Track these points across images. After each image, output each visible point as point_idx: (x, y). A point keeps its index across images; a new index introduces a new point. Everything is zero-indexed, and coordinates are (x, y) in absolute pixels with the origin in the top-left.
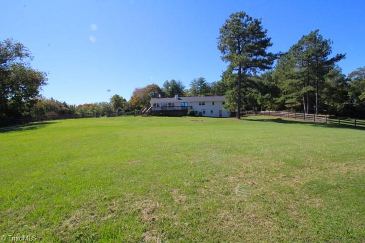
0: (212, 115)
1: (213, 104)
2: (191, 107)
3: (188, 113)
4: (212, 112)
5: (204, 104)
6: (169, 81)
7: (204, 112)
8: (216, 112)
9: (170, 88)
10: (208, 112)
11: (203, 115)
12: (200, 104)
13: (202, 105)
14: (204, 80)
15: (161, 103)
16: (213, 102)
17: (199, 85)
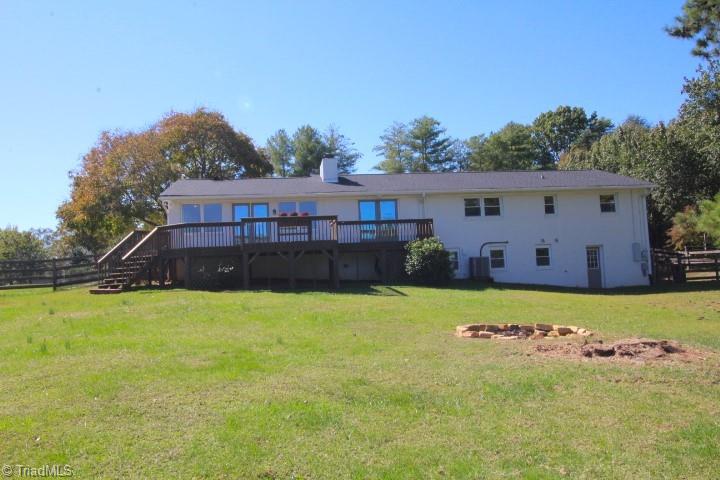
0: (543, 275)
1: (549, 210)
2: (424, 227)
3: (413, 261)
4: (543, 256)
5: (493, 207)
6: (291, 133)
7: (498, 258)
8: (569, 261)
9: (293, 160)
10: (519, 261)
11: (497, 274)
12: (472, 210)
13: (487, 214)
14: (437, 128)
15: (234, 205)
16: (549, 200)
17: (415, 148)
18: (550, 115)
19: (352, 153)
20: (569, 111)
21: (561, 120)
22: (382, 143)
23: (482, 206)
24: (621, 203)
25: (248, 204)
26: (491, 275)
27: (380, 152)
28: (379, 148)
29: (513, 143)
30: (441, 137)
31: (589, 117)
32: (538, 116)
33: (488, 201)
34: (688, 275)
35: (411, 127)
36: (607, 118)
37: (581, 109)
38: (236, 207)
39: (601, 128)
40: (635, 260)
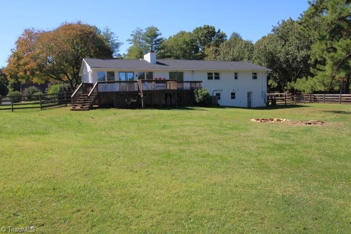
0: (233, 103)
2: (199, 84)
4: (233, 95)
5: (217, 76)
7: (218, 96)
8: (242, 97)
10: (225, 98)
11: (220, 102)
12: (210, 77)
13: (215, 79)
14: (158, 32)
15: (119, 72)
16: (236, 74)
17: (147, 41)
18: (201, 28)
19: (117, 42)
20: (209, 28)
21: (206, 32)
22: (132, 38)
23: (214, 76)
24: (259, 76)
25: (125, 72)
26: (218, 103)
27: (130, 42)
28: (130, 40)
29: (191, 42)
30: (159, 37)
31: (217, 31)
32: (195, 28)
33: (216, 74)
34: (277, 103)
35: (146, 31)
36: (224, 32)
37: (214, 27)
38: (120, 73)
39: (222, 37)
40: (262, 97)
